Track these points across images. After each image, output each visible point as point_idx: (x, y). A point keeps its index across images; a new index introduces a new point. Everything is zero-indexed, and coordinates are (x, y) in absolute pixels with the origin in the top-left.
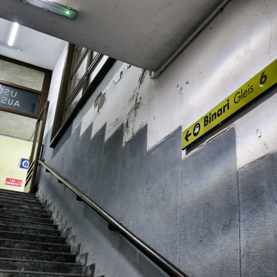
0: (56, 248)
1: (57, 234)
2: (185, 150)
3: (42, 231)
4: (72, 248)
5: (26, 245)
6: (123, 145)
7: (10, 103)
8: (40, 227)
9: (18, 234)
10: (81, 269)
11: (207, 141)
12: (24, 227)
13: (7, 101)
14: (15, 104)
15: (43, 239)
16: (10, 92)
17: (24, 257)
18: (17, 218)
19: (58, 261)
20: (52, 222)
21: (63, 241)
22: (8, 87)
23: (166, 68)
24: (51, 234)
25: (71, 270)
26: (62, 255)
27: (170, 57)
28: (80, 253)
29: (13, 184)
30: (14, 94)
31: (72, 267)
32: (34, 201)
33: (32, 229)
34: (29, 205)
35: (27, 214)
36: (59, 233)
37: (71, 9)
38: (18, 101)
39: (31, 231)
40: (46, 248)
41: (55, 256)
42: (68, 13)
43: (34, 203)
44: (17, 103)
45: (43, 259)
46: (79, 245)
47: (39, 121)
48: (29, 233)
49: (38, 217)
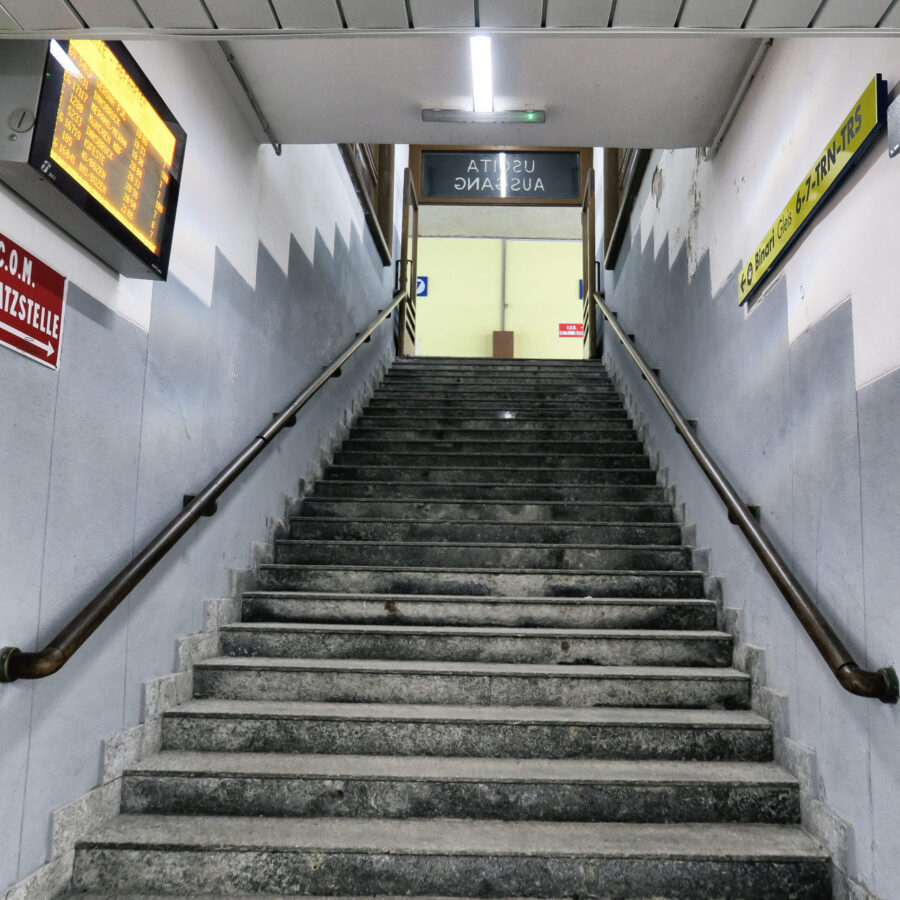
0: (626, 463)
1: (630, 436)
2: (746, 304)
3: (606, 434)
4: (651, 460)
5: (578, 460)
6: (690, 280)
7: (527, 186)
8: (603, 426)
9: (568, 444)
10: (663, 494)
11: (764, 293)
12: (575, 429)
13: (520, 185)
14: (537, 186)
15: (607, 447)
16: (523, 164)
17: (575, 480)
18: (565, 415)
19: (627, 483)
20: (625, 414)
21: (640, 448)
22: (517, 155)
23: (721, 140)
24: (621, 438)
25: (647, 496)
26: (632, 473)
27: (722, 122)
28: (661, 468)
29: (573, 333)
30: (530, 168)
31: (648, 492)
32: (597, 375)
33: (589, 432)
34: (587, 386)
35: (584, 405)
36: (634, 435)
37: (535, 111)
38: (539, 180)
39: (587, 435)
40: (609, 463)
41: (623, 475)
42: (531, 117)
43: (596, 379)
44: (539, 185)
45: (603, 481)
46: (658, 454)
47: (585, 211)
48: (585, 439)
49: (602, 407)
